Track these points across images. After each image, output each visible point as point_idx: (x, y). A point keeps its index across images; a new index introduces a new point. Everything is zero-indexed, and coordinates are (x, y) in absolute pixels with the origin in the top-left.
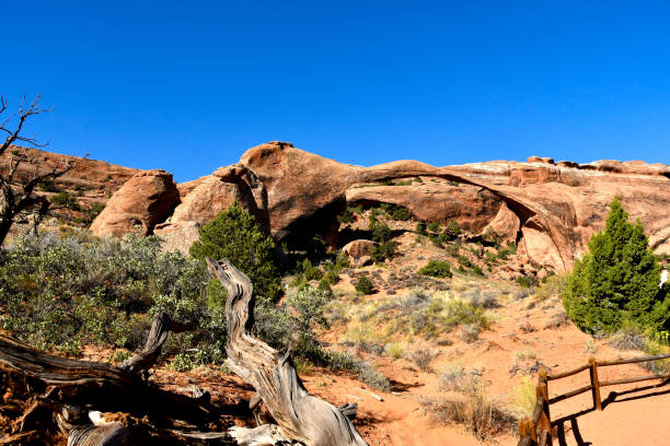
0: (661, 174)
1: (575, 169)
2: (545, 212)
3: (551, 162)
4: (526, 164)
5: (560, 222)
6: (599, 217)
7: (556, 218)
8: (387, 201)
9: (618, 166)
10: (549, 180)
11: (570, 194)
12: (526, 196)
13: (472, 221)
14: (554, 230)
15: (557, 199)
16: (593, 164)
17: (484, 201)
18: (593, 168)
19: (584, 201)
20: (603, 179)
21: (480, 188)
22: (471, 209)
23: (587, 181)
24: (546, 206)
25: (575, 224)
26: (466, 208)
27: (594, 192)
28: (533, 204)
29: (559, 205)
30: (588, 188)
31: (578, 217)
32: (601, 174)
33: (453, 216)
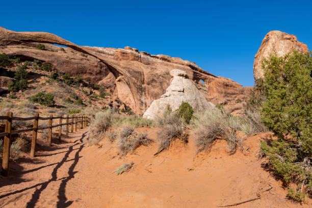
0: (187, 65)
1: (149, 57)
2: (128, 75)
3: (137, 51)
4: (123, 50)
5: (136, 81)
6: (155, 81)
7: (134, 79)
8: (39, 58)
9: (169, 59)
10: (134, 60)
11: (143, 68)
12: (119, 65)
13: (93, 77)
14: (132, 85)
15: (136, 69)
16: (158, 56)
17: (101, 68)
18: (158, 58)
19: (149, 72)
20: (161, 63)
21: (99, 61)
22: (93, 71)
23: (153, 63)
24: (129, 72)
25: (143, 83)
26: (90, 70)
27: (156, 69)
28: (123, 70)
29: (136, 72)
30: (154, 67)
31: (145, 79)
32: (161, 61)
33: (82, 73)
